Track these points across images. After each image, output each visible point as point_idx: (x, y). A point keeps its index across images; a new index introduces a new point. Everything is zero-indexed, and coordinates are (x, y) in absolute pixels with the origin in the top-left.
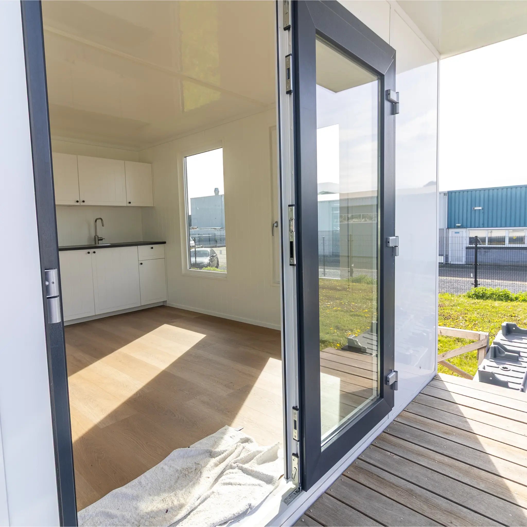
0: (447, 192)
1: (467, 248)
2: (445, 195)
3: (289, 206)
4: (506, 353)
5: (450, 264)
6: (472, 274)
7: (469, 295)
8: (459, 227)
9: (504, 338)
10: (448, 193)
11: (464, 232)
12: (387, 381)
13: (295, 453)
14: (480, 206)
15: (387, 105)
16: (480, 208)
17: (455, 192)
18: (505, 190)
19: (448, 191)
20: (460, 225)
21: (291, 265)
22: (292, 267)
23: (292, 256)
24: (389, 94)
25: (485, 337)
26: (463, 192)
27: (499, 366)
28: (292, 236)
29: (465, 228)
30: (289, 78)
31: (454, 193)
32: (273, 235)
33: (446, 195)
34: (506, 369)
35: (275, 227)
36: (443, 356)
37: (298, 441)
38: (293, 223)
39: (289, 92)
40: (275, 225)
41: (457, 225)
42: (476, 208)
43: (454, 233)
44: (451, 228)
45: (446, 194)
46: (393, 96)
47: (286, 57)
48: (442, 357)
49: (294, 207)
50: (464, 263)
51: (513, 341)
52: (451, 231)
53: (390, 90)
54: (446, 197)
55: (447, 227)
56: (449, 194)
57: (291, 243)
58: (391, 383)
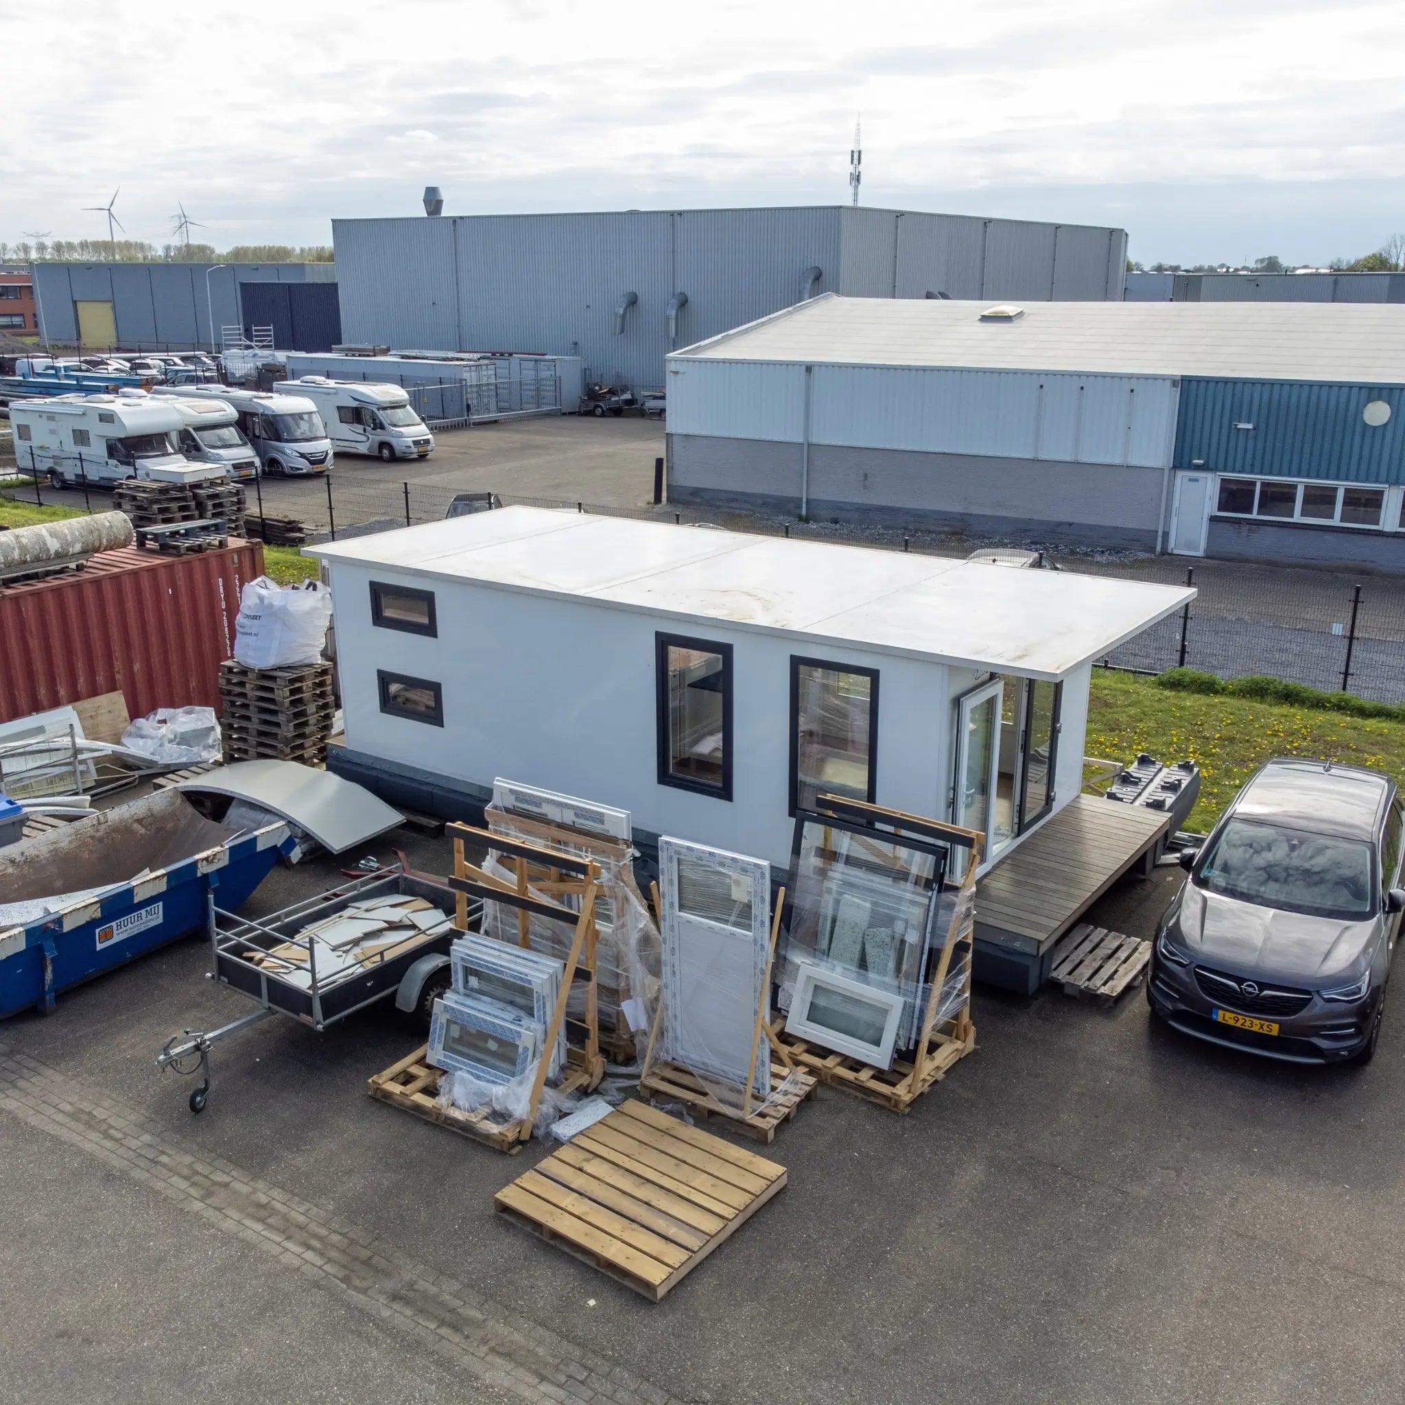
0: (1180, 378)
1: (1213, 519)
2: (1174, 385)
5: (1172, 554)
8: (1198, 468)
10: (1182, 380)
11: (1209, 481)
14: (1249, 422)
16: (1250, 426)
17: (1199, 379)
18: (1306, 388)
19: (1182, 375)
20: (1201, 462)
26: (1217, 382)
29: (1212, 470)
31: (1196, 381)
33: (1178, 386)
41: (1195, 461)
42: (1241, 426)
43: (1186, 480)
44: (1181, 468)
45: (1176, 383)
50: (1200, 553)
52: (1180, 474)
54: (1177, 390)
55: (1171, 466)
56: (1184, 382)
58: (1052, 797)
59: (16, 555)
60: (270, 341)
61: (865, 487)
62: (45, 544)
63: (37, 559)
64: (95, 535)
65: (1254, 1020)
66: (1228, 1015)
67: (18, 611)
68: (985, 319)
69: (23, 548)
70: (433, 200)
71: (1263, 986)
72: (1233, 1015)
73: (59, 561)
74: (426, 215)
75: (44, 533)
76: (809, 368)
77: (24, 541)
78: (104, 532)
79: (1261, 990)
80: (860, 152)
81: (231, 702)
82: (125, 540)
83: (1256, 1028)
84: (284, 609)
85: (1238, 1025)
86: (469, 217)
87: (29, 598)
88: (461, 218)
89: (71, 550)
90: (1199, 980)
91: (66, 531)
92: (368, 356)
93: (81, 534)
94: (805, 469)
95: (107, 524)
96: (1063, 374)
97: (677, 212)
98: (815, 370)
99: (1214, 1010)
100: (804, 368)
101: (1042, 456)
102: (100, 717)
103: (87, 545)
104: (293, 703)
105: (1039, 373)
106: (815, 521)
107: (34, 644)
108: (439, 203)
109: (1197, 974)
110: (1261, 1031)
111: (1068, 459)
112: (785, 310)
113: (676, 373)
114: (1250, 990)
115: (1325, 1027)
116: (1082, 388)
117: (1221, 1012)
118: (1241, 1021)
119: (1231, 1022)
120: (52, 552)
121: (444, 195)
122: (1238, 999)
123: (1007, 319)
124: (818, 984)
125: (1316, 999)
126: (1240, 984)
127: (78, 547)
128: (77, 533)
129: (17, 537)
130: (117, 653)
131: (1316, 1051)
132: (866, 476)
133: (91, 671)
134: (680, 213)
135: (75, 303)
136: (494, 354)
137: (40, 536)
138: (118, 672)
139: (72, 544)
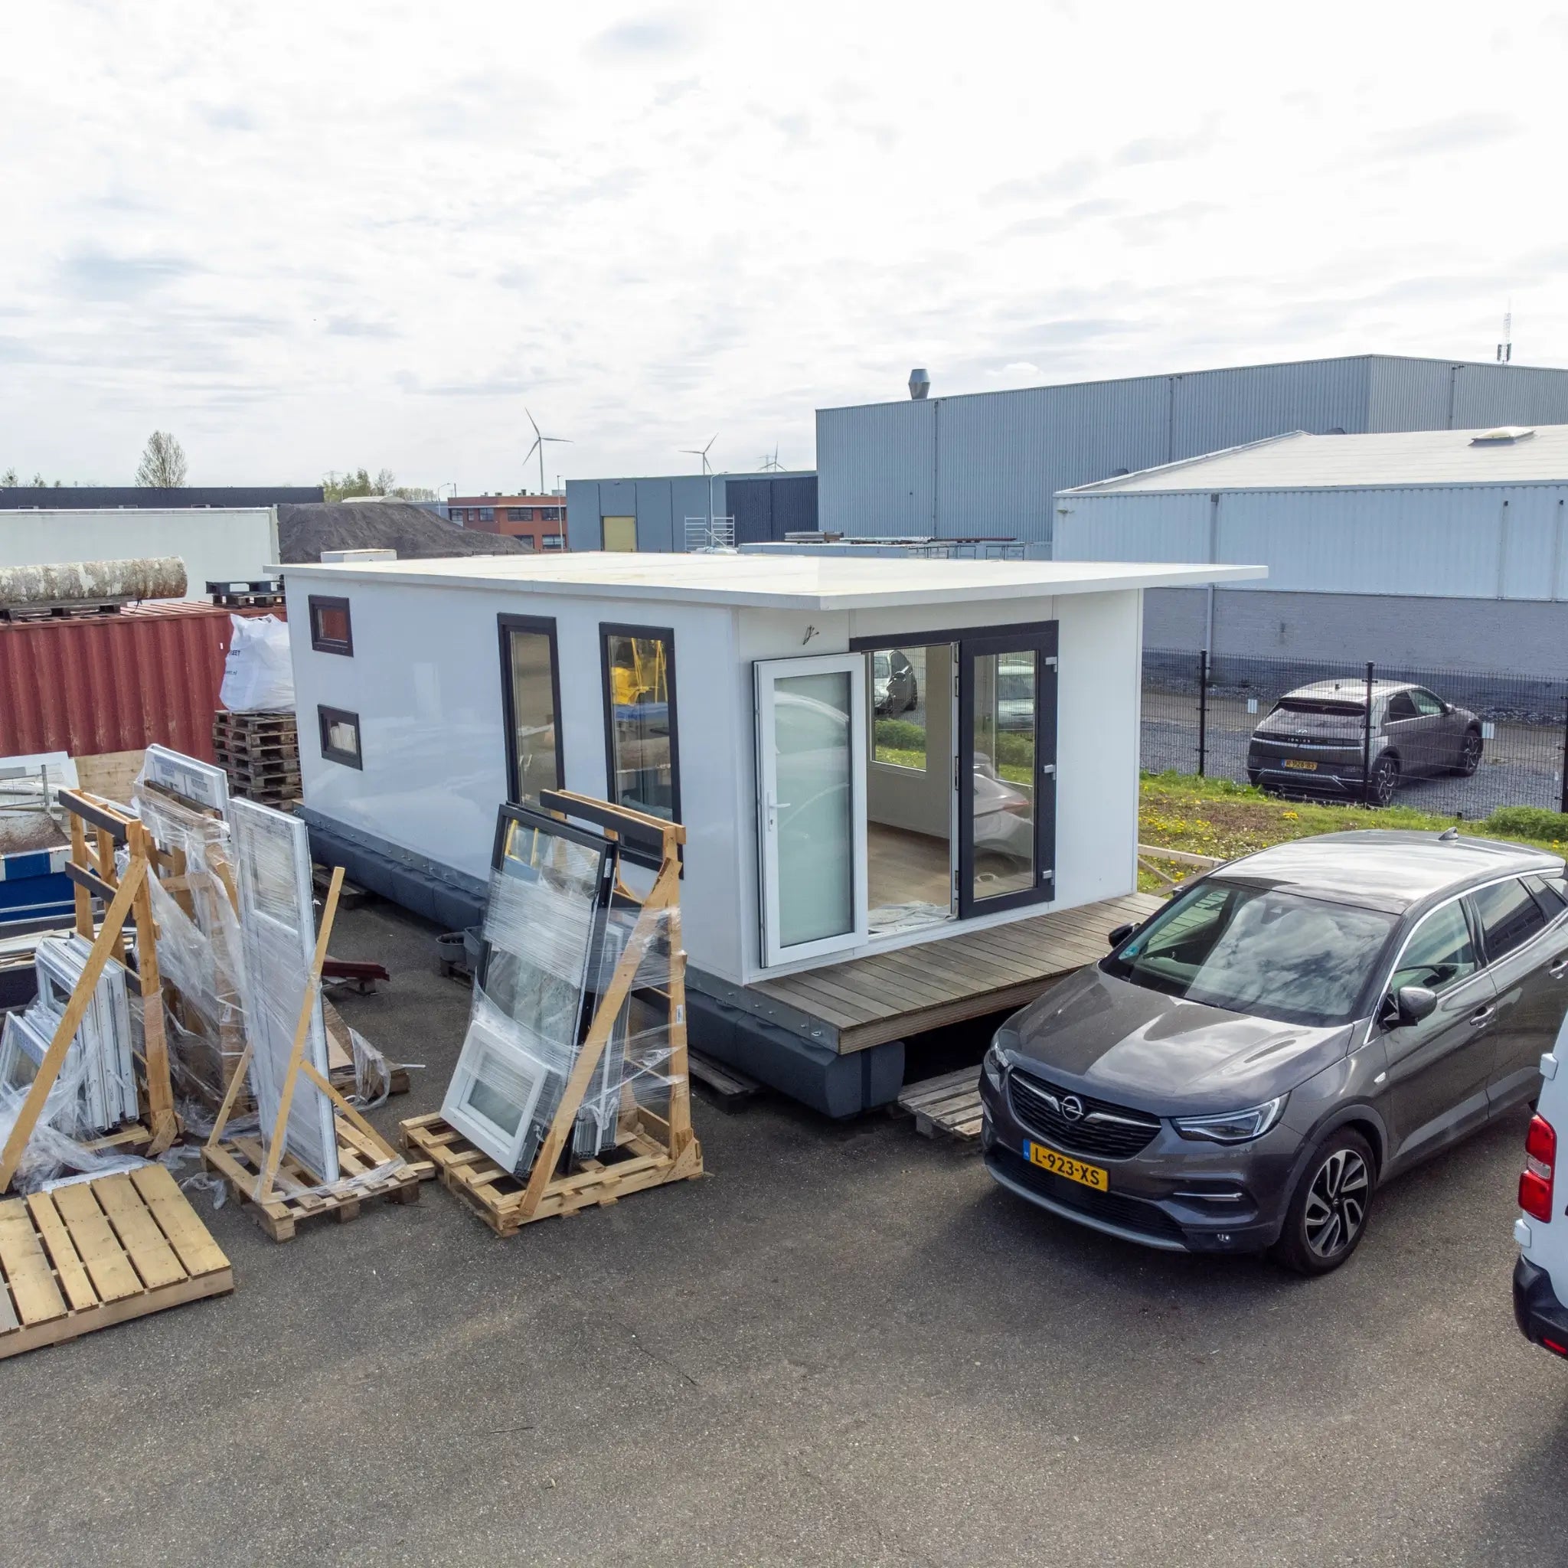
12: (1042, 875)
28: (957, 774)
58: (1045, 877)
59: (42, 588)
60: (731, 532)
61: (1283, 642)
62: (77, 579)
63: (68, 596)
64: (140, 576)
65: (1075, 1163)
66: (1044, 1152)
67: (28, 645)
68: (1478, 443)
69: (51, 582)
70: (919, 382)
71: (1091, 1104)
72: (1048, 1152)
73: (93, 600)
74: (911, 399)
75: (81, 569)
76: (1215, 497)
77: (53, 574)
78: (152, 573)
79: (1088, 1110)
80: (1509, 346)
81: (222, 755)
82: (177, 586)
83: (1077, 1177)
84: (262, 643)
85: (1055, 1170)
86: (951, 398)
87: (41, 631)
88: (944, 399)
89: (108, 589)
90: (1014, 1093)
91: (106, 569)
92: (821, 542)
93: (122, 574)
94: (1209, 620)
95: (157, 566)
96: (1536, 485)
97: (1175, 375)
98: (1223, 498)
99: (1025, 1141)
100: (1209, 496)
101: (1510, 595)
102: (119, 775)
103: (129, 586)
104: (265, 754)
105: (1503, 486)
106: (1219, 685)
107: (46, 684)
108: (925, 386)
109: (1011, 1080)
110: (1084, 1182)
111: (1544, 597)
112: (1231, 449)
113: (1064, 512)
114: (1071, 1108)
115: (1181, 1184)
116: (1562, 502)
117: (1033, 1146)
118: (1058, 1163)
119: (1046, 1165)
120: (86, 588)
121: (931, 376)
122: (1057, 1125)
123: (1507, 441)
124: (489, 1051)
125: (1167, 1131)
126: (1060, 1099)
127: (117, 589)
128: (118, 573)
129: (47, 570)
130: (149, 706)
131: (1170, 1228)
132: (1283, 628)
133: (115, 724)
134: (1180, 376)
135: (602, 518)
136: (960, 541)
137: (74, 572)
138: (148, 728)
139: (110, 584)
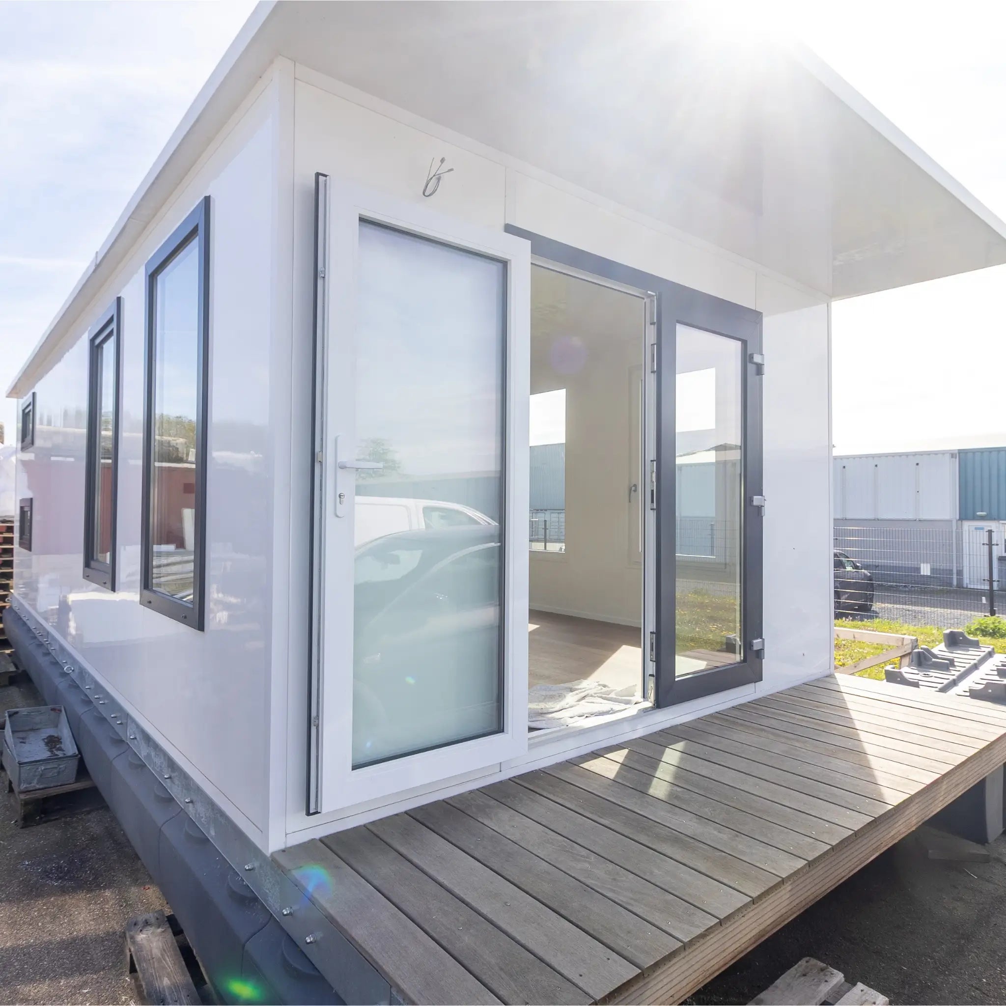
0: (957, 451)
1: (1001, 559)
2: (952, 457)
3: (651, 461)
4: (933, 660)
5: (967, 588)
6: (984, 598)
7: (970, 630)
8: (982, 518)
9: (945, 649)
10: (959, 453)
11: (993, 528)
12: (751, 645)
13: (652, 673)
15: (751, 368)
17: (974, 452)
19: (959, 450)
20: (984, 513)
21: (651, 509)
22: (652, 511)
23: (652, 502)
24: (753, 358)
25: (910, 641)
26: (990, 452)
27: (920, 673)
28: (653, 486)
29: (995, 519)
30: (654, 361)
31: (972, 454)
32: (630, 502)
33: (956, 458)
34: (927, 676)
35: (632, 492)
36: (855, 667)
37: (654, 661)
38: (654, 475)
39: (653, 372)
40: (633, 488)
41: (979, 513)
43: (972, 529)
44: (967, 519)
45: (954, 455)
46: (757, 359)
47: (652, 345)
48: (853, 668)
49: (655, 462)
51: (954, 652)
52: (967, 524)
53: (753, 354)
54: (956, 461)
55: (958, 518)
56: (961, 454)
57: (652, 491)
58: (755, 648)
116: (876, 466)
